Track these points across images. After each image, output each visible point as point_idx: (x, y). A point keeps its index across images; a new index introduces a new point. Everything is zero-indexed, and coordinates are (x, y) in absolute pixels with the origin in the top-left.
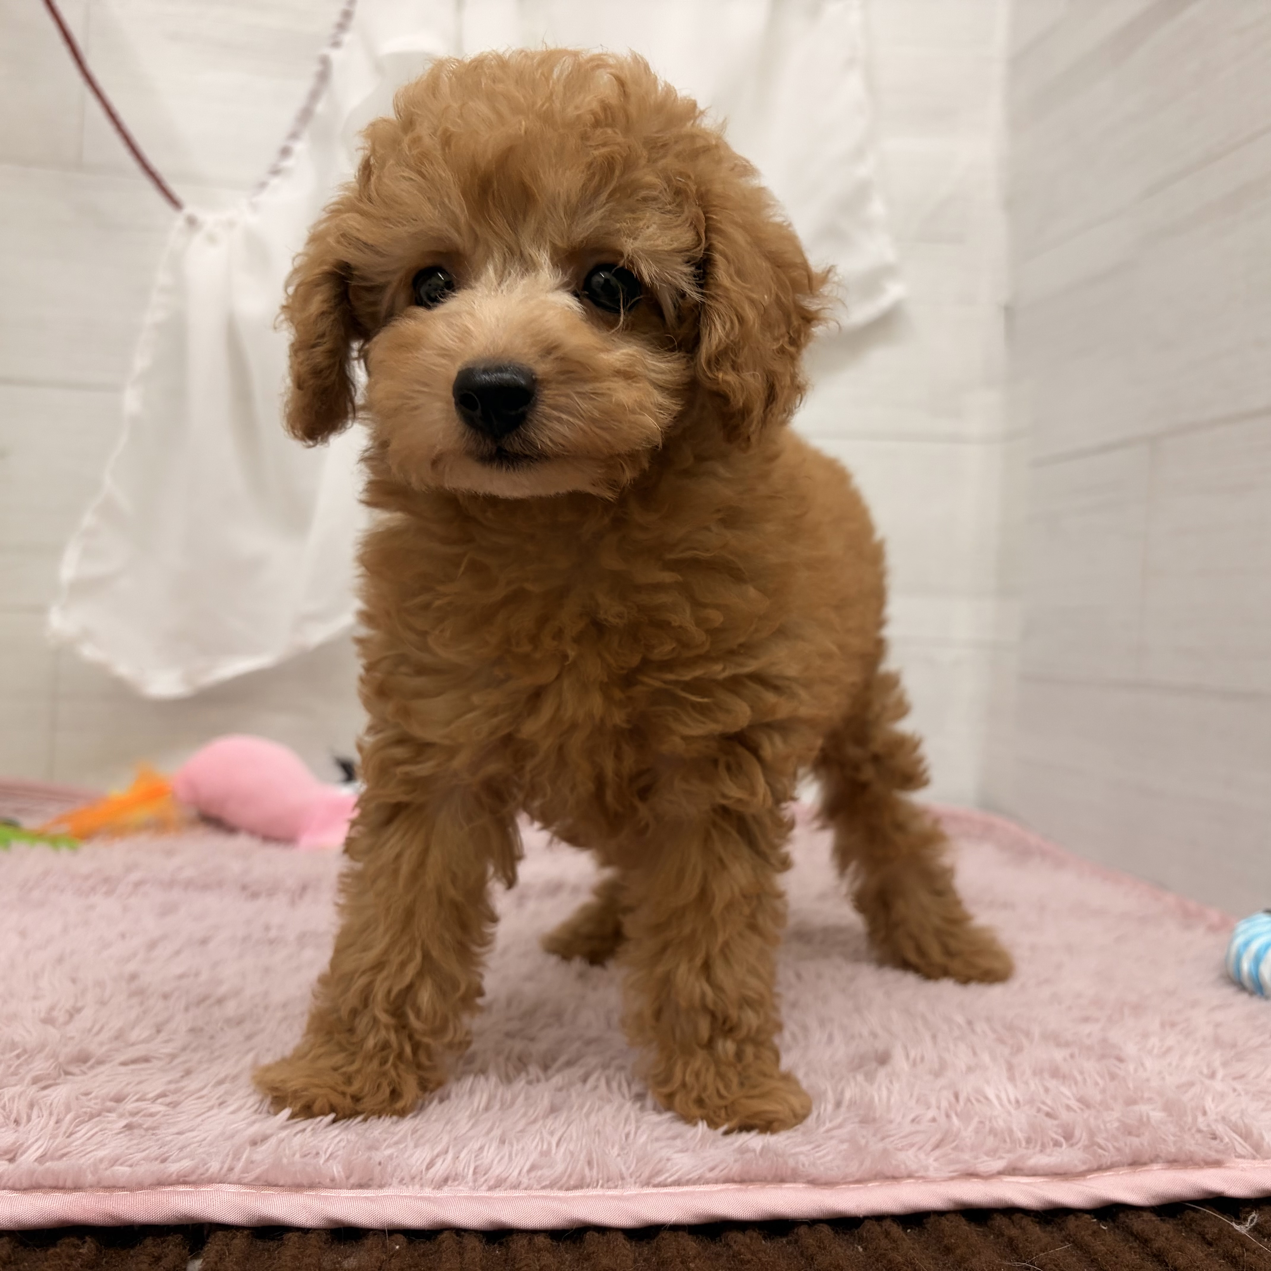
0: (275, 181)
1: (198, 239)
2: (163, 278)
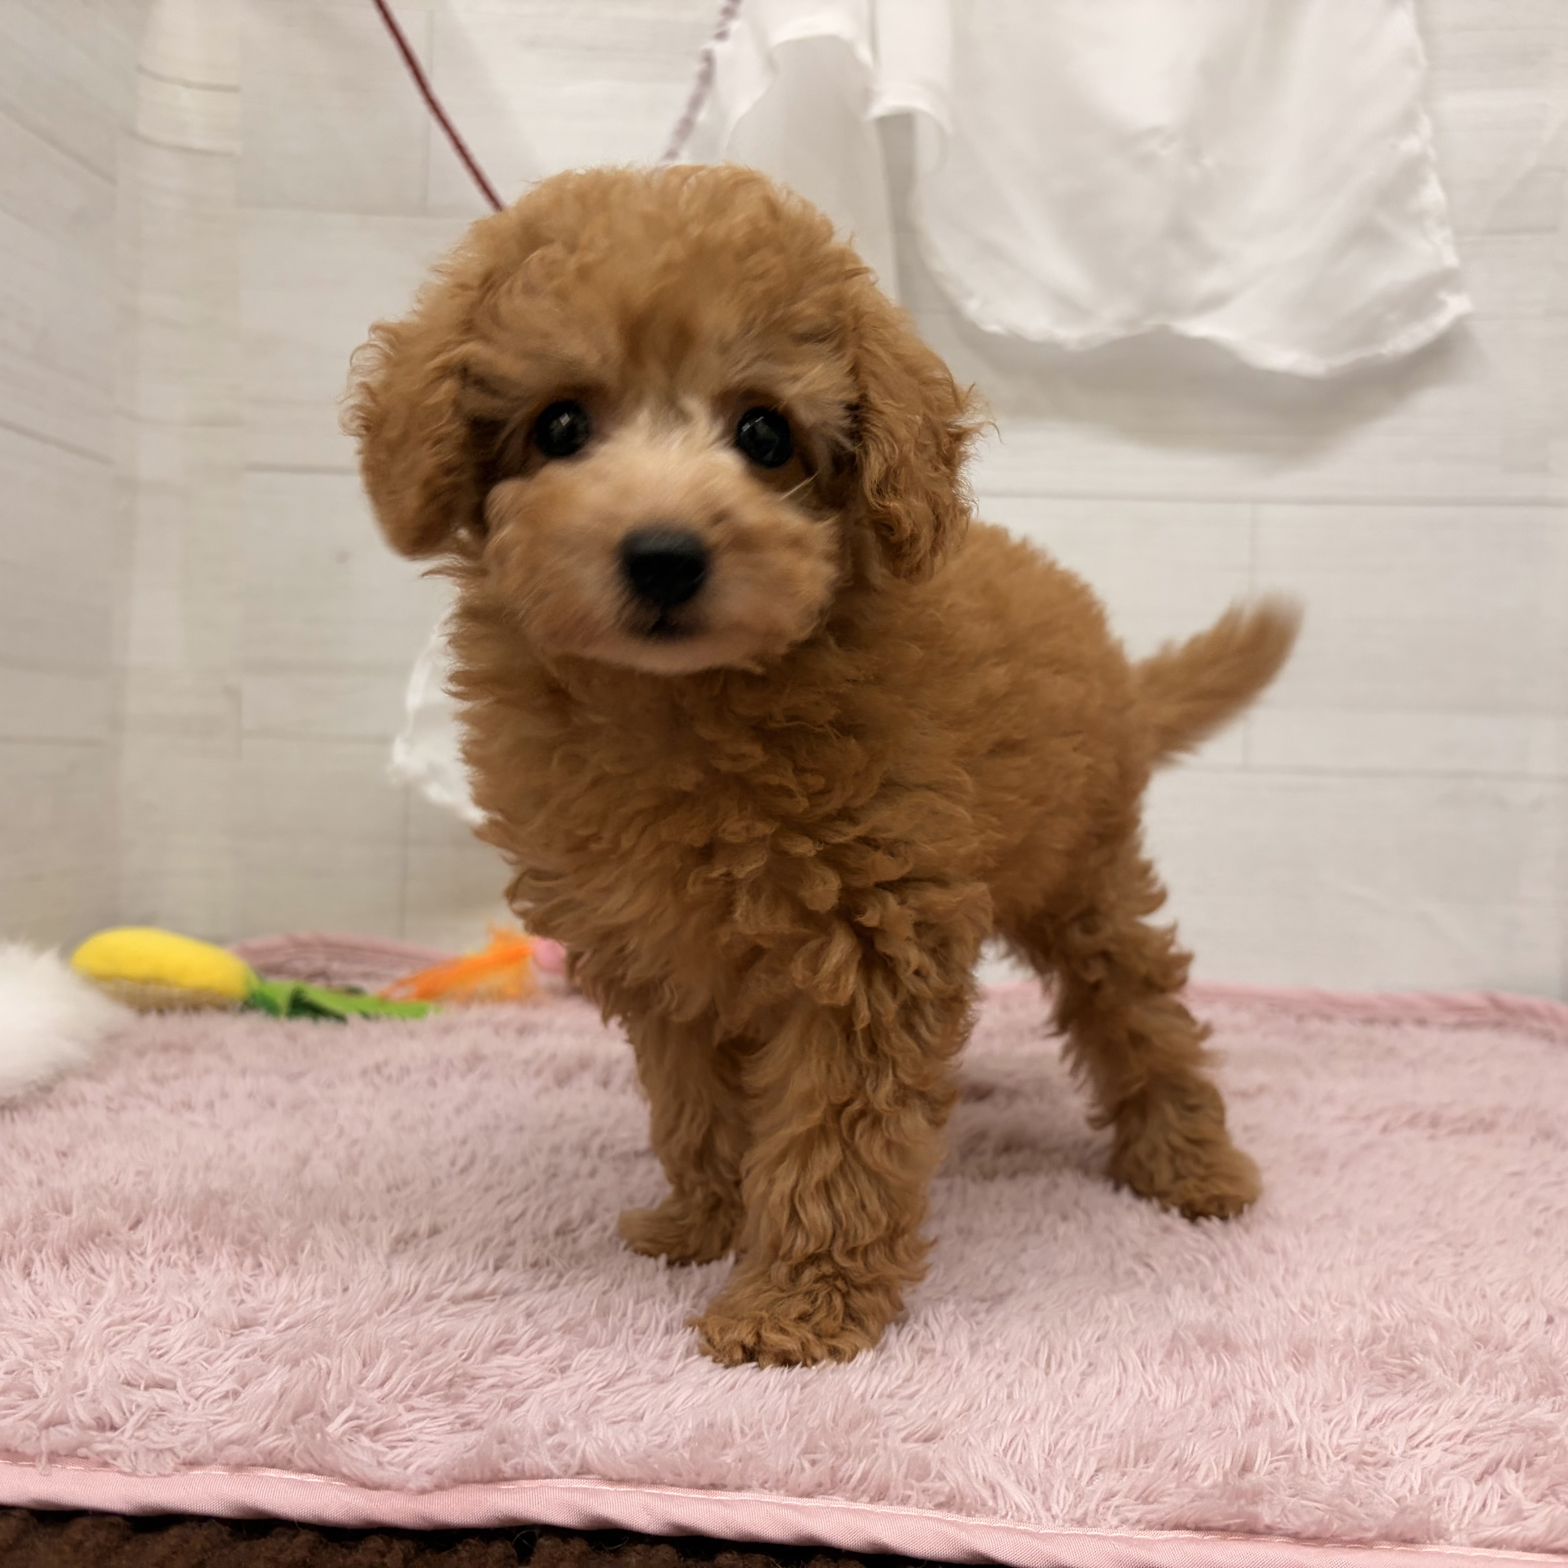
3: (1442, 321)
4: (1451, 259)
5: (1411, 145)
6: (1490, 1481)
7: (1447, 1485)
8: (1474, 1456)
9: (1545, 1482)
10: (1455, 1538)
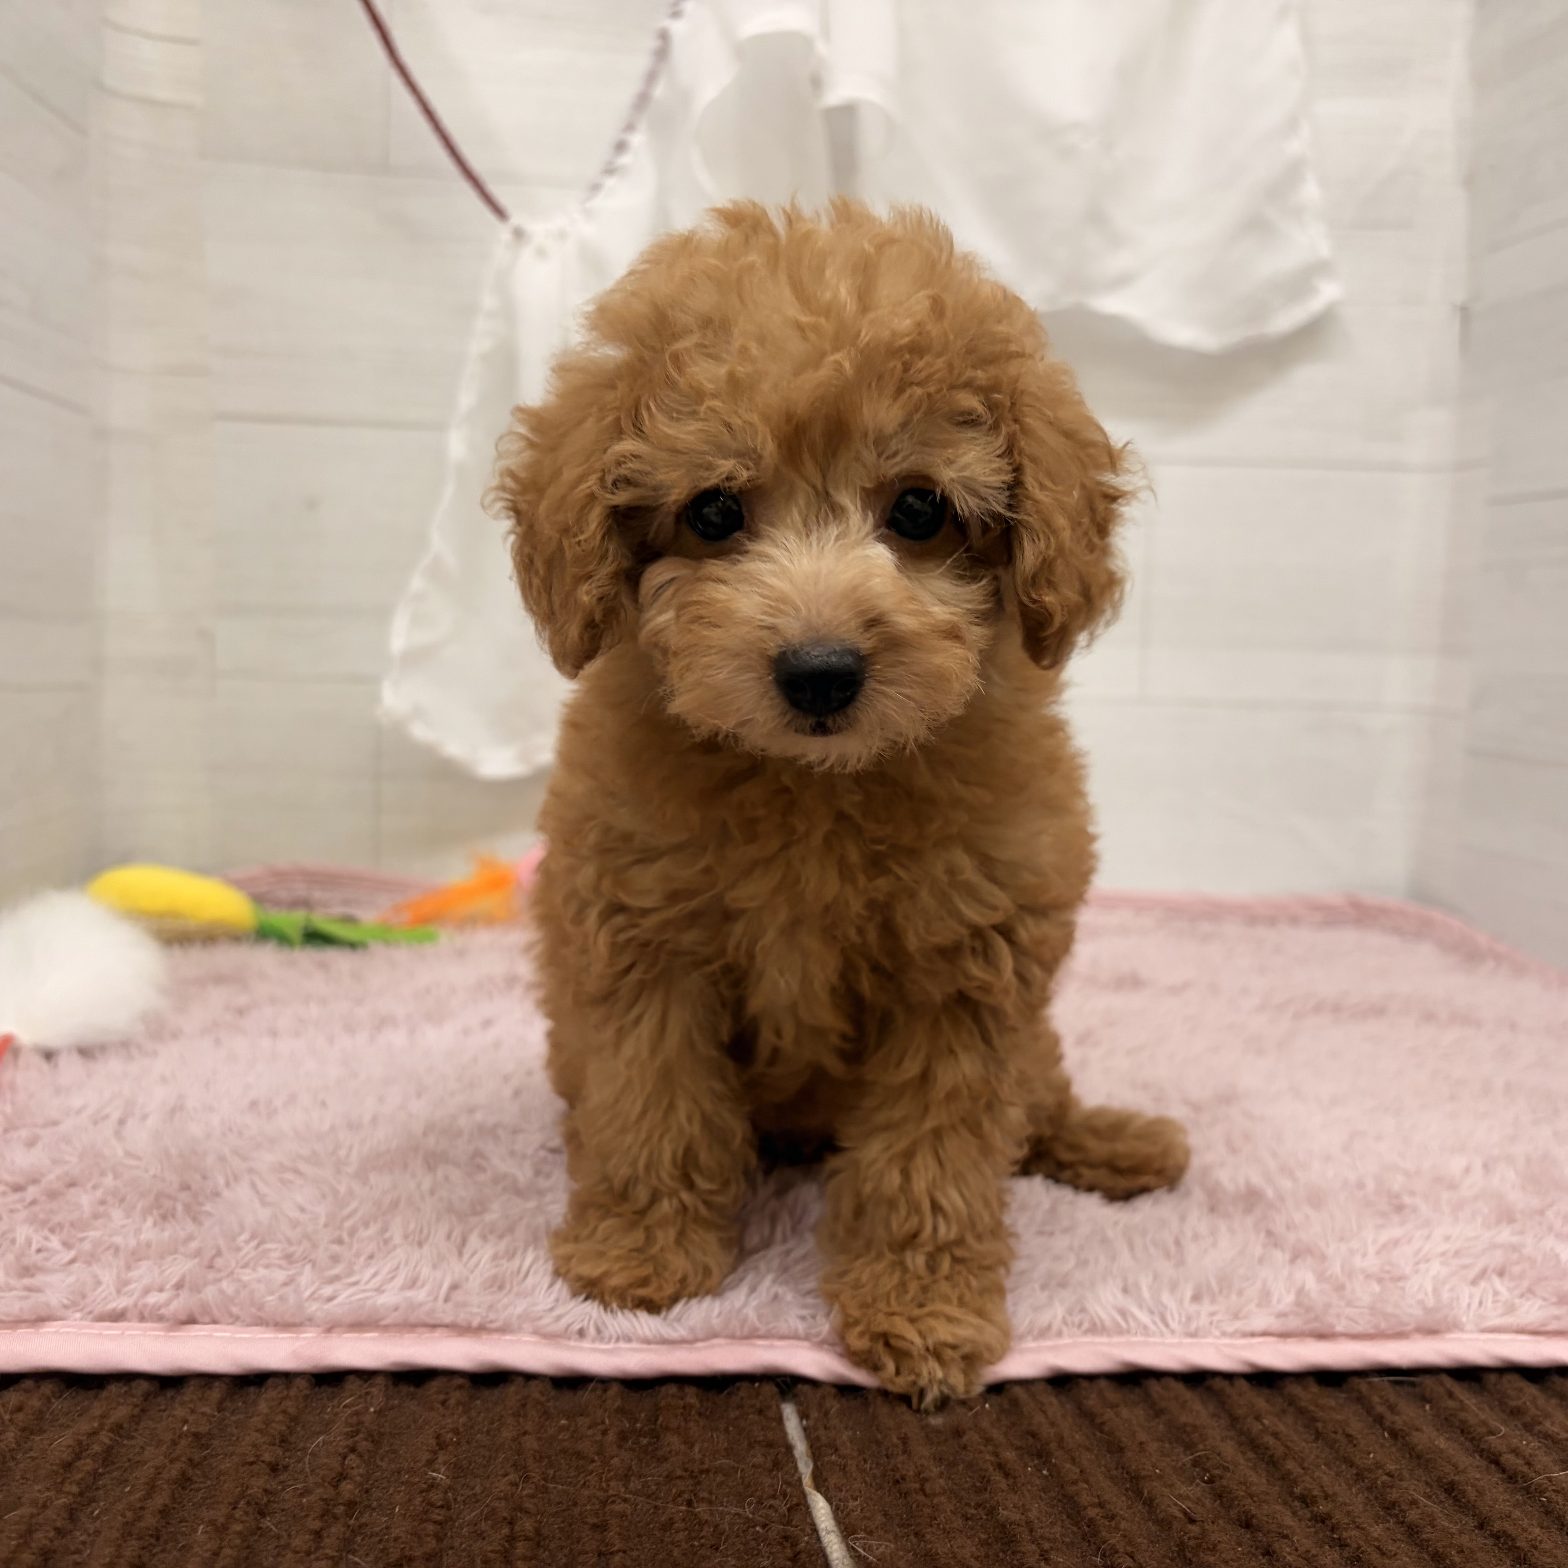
0: (610, 182)
1: (527, 253)
2: (489, 301)
3: (1315, 305)
4: (1325, 250)
5: (1294, 147)
6: (1483, 1284)
7: (1452, 1290)
8: (1465, 1267)
9: (1525, 1284)
10: (1468, 1327)
